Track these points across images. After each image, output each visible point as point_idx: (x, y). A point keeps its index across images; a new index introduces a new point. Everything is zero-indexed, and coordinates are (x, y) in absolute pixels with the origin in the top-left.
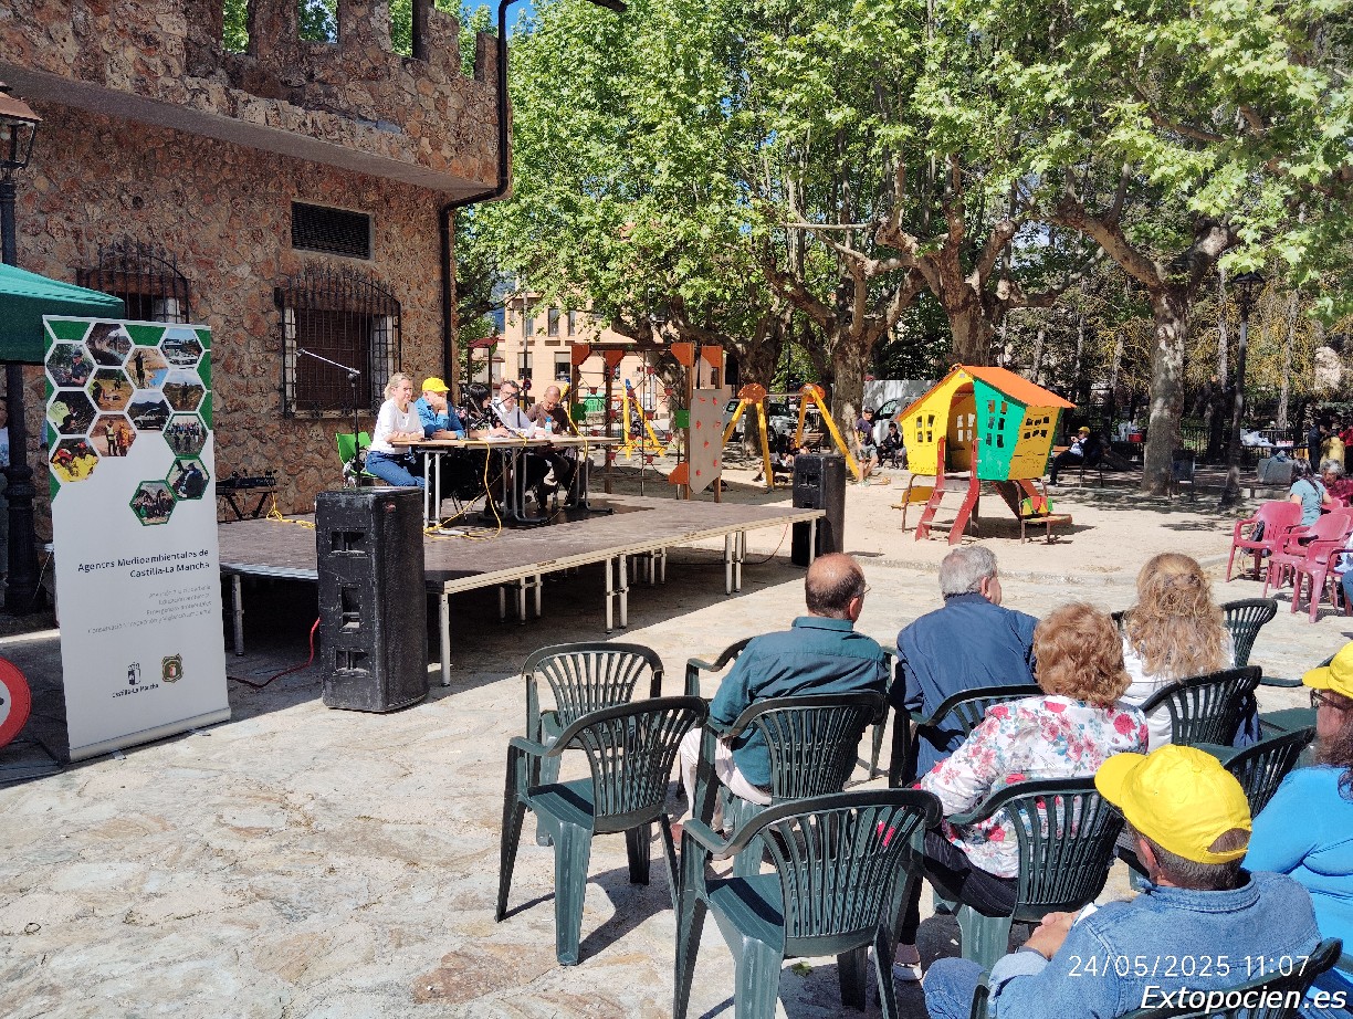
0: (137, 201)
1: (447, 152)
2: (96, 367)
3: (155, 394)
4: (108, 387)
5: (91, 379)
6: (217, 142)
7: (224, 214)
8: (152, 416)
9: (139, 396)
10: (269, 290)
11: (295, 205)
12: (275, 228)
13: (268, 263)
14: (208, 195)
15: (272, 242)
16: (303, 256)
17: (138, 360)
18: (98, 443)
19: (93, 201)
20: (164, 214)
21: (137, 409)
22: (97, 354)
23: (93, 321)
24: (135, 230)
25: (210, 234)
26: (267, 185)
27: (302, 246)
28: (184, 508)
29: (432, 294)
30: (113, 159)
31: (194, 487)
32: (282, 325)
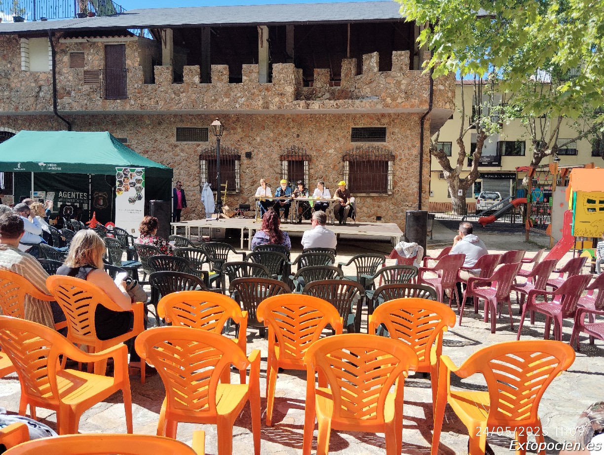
0: (298, 136)
1: (399, 100)
2: (124, 176)
3: (134, 181)
4: (126, 179)
5: (123, 178)
6: (323, 115)
7: (326, 136)
8: (133, 184)
9: (131, 181)
10: (340, 156)
11: (353, 129)
12: (344, 137)
13: (341, 148)
14: (320, 130)
15: (343, 141)
16: (355, 144)
17: (131, 175)
18: (123, 189)
19: (285, 137)
20: (306, 138)
21: (130, 184)
22: (124, 174)
23: (124, 168)
24: (297, 143)
25: (321, 141)
26: (341, 124)
27: (355, 141)
28: (137, 202)
29: (416, 151)
30: (291, 125)
31: (140, 198)
32: (343, 166)
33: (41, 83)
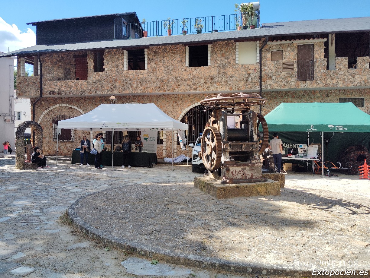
33: (251, 71)
